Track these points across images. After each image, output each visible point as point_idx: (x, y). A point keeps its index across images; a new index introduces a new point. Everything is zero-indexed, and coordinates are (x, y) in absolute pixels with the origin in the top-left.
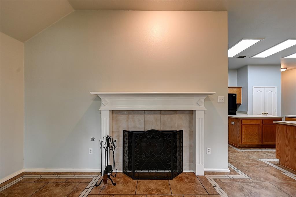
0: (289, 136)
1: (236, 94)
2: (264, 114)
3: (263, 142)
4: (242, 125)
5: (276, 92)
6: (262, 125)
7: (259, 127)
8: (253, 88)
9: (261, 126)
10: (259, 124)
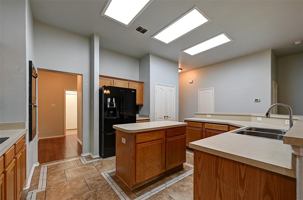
0: (221, 184)
1: (135, 90)
2: (165, 117)
3: (167, 168)
4: (136, 146)
5: (175, 93)
6: (166, 139)
7: (162, 143)
8: (156, 84)
9: (164, 142)
10: (162, 139)
